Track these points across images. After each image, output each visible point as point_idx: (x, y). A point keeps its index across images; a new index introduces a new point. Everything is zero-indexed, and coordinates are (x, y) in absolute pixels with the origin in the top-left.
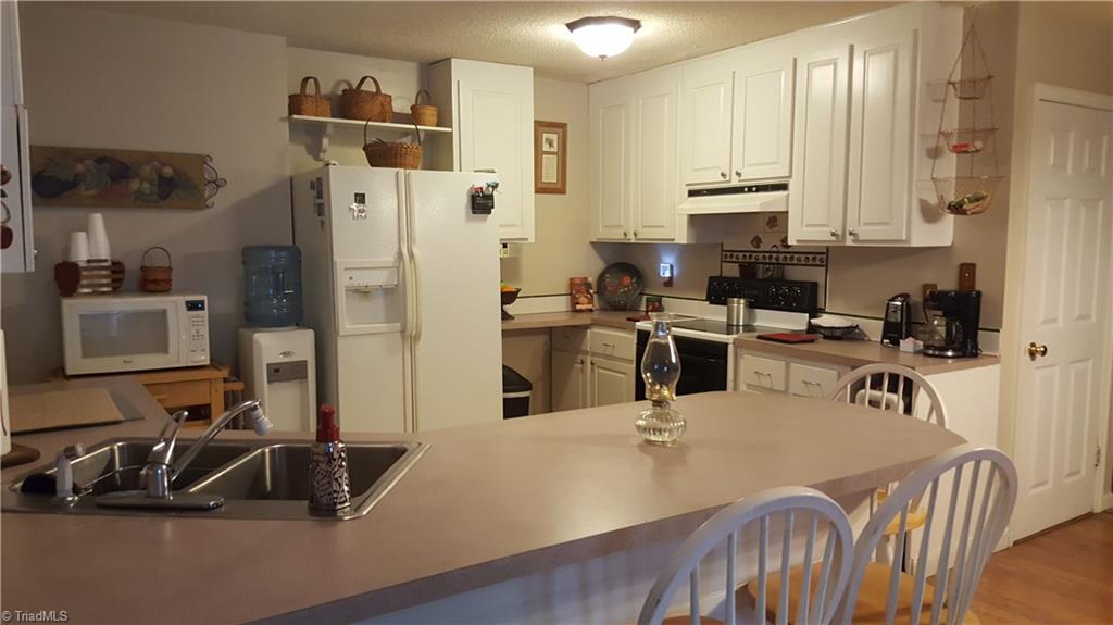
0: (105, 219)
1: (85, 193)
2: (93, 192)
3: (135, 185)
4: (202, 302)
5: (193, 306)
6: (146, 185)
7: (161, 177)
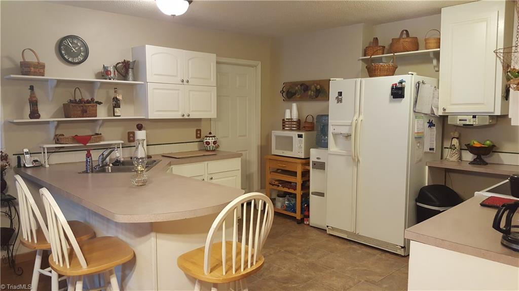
0: (297, 105)
1: (298, 96)
2: (299, 96)
3: (309, 93)
4: (302, 135)
5: (300, 136)
6: (312, 93)
7: (316, 89)
